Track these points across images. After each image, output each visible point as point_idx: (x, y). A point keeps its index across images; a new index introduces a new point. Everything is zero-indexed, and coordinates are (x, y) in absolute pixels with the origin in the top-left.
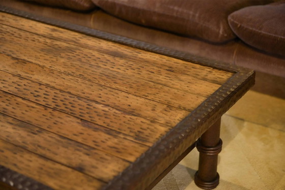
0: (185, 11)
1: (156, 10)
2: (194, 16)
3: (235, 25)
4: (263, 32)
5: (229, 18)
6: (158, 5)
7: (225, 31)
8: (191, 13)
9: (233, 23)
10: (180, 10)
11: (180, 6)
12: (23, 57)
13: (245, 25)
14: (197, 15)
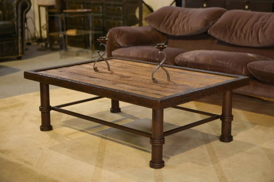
0: (225, 63)
1: (209, 63)
2: (229, 65)
3: (250, 68)
4: (264, 70)
5: (248, 65)
6: (210, 61)
7: (245, 72)
8: (228, 63)
9: (249, 67)
10: (222, 62)
11: (222, 61)
12: (136, 72)
13: (255, 68)
14: (231, 65)
